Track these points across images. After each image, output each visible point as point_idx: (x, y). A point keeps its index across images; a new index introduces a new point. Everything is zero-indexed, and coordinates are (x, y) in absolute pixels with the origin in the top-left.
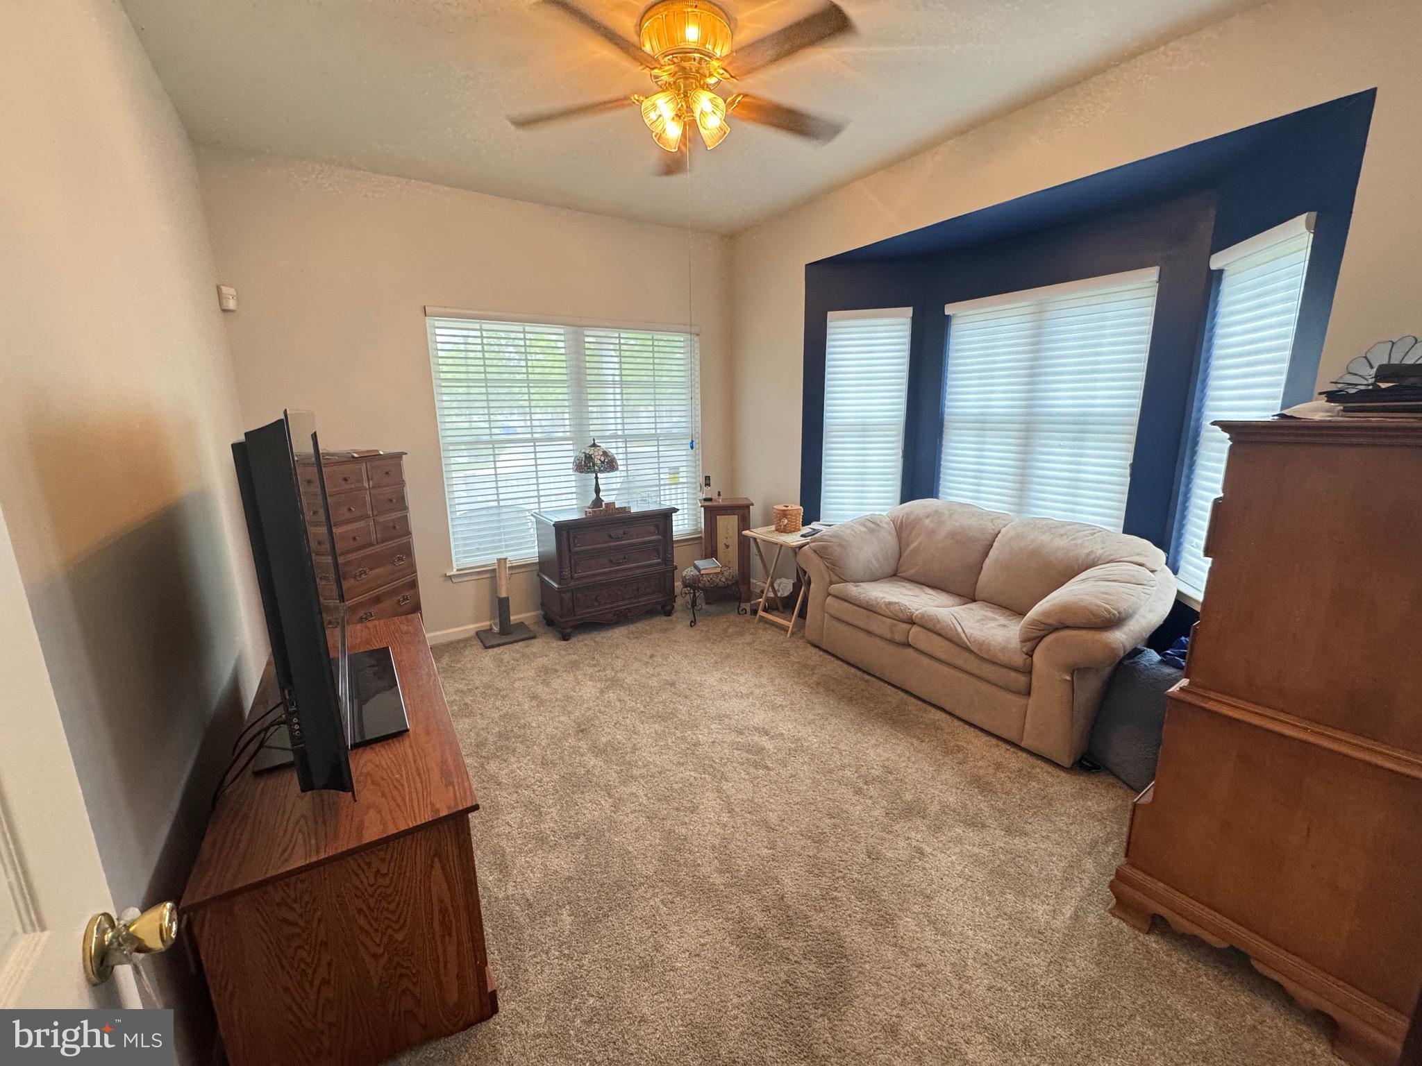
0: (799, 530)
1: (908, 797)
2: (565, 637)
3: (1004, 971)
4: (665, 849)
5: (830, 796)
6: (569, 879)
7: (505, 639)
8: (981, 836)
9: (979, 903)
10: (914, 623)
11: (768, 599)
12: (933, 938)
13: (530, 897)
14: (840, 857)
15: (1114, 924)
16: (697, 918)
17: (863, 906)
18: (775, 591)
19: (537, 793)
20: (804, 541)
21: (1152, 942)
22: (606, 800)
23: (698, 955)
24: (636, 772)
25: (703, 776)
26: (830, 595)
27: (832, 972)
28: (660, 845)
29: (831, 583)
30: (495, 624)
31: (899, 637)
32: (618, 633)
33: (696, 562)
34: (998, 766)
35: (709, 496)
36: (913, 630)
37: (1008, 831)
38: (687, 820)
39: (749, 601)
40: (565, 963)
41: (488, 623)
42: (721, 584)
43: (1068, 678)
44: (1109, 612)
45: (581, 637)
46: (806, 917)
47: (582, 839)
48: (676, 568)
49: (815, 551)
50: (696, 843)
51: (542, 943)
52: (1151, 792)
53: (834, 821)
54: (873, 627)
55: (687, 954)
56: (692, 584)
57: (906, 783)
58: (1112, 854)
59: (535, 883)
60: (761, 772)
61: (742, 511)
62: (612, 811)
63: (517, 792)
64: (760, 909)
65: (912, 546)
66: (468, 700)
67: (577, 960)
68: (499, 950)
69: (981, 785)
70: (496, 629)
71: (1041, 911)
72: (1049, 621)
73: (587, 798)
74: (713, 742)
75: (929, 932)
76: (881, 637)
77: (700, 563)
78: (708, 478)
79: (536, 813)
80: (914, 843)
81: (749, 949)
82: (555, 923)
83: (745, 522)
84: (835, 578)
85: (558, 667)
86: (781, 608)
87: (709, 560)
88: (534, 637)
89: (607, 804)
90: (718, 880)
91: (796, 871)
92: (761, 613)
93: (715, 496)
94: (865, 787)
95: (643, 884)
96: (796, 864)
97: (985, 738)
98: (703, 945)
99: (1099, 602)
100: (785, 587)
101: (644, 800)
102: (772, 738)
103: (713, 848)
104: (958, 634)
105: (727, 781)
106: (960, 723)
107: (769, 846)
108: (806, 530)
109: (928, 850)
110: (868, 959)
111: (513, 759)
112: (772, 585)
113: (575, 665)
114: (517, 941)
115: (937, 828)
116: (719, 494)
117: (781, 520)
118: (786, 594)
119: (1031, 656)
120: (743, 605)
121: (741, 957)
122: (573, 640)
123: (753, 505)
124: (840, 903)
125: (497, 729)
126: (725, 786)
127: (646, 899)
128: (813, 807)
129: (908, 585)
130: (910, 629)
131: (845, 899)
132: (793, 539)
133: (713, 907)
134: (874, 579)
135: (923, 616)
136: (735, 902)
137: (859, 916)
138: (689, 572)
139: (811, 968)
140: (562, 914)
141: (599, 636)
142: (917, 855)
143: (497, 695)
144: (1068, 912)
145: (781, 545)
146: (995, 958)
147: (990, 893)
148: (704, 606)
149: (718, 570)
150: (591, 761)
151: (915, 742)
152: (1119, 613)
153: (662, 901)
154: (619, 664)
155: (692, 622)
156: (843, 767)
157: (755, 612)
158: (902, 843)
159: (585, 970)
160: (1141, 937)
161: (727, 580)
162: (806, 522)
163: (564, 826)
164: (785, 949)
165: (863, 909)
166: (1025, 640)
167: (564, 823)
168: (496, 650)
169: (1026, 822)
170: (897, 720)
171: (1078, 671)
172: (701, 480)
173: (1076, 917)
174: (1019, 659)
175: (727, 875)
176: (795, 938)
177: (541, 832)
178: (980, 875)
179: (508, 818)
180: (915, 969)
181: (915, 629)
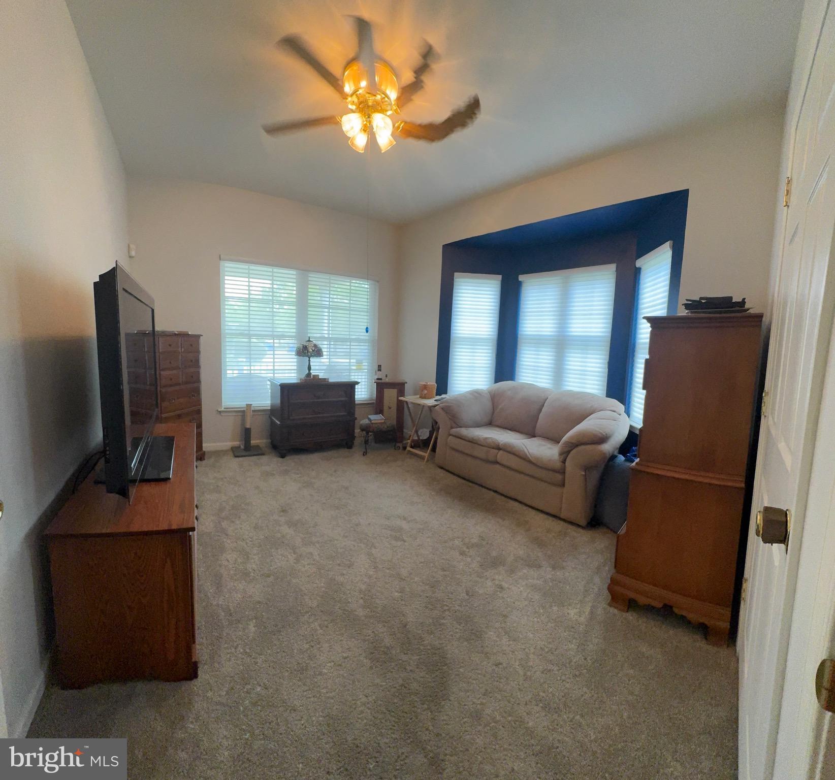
0: (434, 398)
1: (494, 554)
2: (283, 456)
3: (551, 657)
4: (327, 590)
5: (444, 557)
6: (259, 602)
7: (247, 453)
8: (538, 573)
9: (536, 615)
10: (501, 449)
11: (413, 441)
12: (507, 643)
13: (232, 609)
14: (448, 596)
15: (611, 611)
16: (342, 639)
17: (461, 628)
18: (418, 436)
19: (249, 545)
20: (436, 403)
21: (631, 616)
22: (291, 555)
23: (340, 665)
24: (314, 539)
25: (359, 545)
26: (450, 435)
27: (437, 676)
28: (323, 587)
29: (452, 428)
30: (242, 444)
31: (491, 458)
32: (315, 457)
33: (369, 416)
34: (549, 531)
35: (380, 377)
36: (499, 454)
37: (554, 568)
38: (345, 572)
39: (401, 442)
40: (245, 658)
41: (238, 443)
42: (384, 429)
43: (583, 473)
44: (602, 434)
45: (292, 457)
46: (421, 638)
47: (271, 579)
48: (356, 419)
49: (442, 409)
50: (349, 587)
51: (234, 641)
52: (625, 527)
53: (445, 573)
54: (476, 453)
55: (333, 663)
56: (366, 429)
57: (493, 545)
58: (608, 570)
59: (237, 600)
60: (399, 543)
61: (400, 387)
62: (295, 563)
63: (236, 542)
64: (388, 633)
65: (500, 407)
66: (220, 483)
67: (253, 658)
68: (206, 637)
69: (539, 542)
70: (242, 447)
71: (572, 613)
72: (573, 441)
73: (280, 553)
74: (369, 524)
75: (505, 640)
76: (481, 459)
77: (372, 417)
78: (380, 366)
79: (245, 557)
80: (497, 582)
81: (378, 661)
82: (244, 629)
83: (401, 392)
84: (454, 425)
85: (275, 472)
86: (421, 446)
87: (378, 415)
88: (263, 454)
89: (292, 558)
90: (361, 613)
91: (417, 607)
92: (408, 448)
93: (384, 378)
94: (467, 550)
95: (308, 612)
96: (417, 602)
97: (542, 515)
98: (345, 658)
99: (597, 429)
100: (424, 434)
101: (317, 558)
102: (409, 522)
103: (360, 591)
104: (525, 453)
105: (375, 548)
106: (527, 508)
107: (399, 591)
108: (438, 397)
109: (505, 585)
110: (462, 664)
111: (238, 522)
112: (416, 432)
113: (286, 472)
114: (218, 635)
115: (512, 571)
116: (386, 376)
117: (423, 392)
118: (425, 438)
119: (565, 463)
120: (398, 444)
121: (371, 668)
122: (287, 458)
123: (406, 383)
124: (445, 627)
125: (232, 503)
126: (374, 551)
127: (308, 623)
128: (432, 565)
129: (498, 429)
130: (498, 453)
131: (449, 624)
132: (430, 402)
133: (355, 631)
134: (478, 425)
135: (505, 445)
136: (371, 628)
137: (458, 636)
138: (365, 422)
139: (421, 675)
140: (250, 625)
141: (303, 457)
142: (499, 590)
143: (236, 484)
144: (587, 610)
145: (424, 406)
146: (546, 650)
147: (544, 608)
148: (373, 444)
149: (383, 421)
150: (285, 530)
151: (500, 520)
152: (606, 434)
153: (320, 625)
154: (313, 474)
155: (364, 452)
156: (453, 539)
157: (405, 448)
158: (489, 583)
159: (258, 666)
160: (625, 614)
161: (388, 427)
162: (438, 394)
163: (261, 568)
164: (403, 661)
165: (461, 630)
166: (561, 454)
167: (262, 566)
168: (241, 459)
169: (564, 561)
170: (489, 509)
171: (587, 468)
172: (376, 368)
173: (592, 612)
174: (558, 465)
175: (368, 610)
176: (411, 654)
177: (246, 570)
178: (537, 597)
179: (228, 557)
180: (494, 667)
181: (501, 452)
